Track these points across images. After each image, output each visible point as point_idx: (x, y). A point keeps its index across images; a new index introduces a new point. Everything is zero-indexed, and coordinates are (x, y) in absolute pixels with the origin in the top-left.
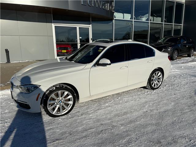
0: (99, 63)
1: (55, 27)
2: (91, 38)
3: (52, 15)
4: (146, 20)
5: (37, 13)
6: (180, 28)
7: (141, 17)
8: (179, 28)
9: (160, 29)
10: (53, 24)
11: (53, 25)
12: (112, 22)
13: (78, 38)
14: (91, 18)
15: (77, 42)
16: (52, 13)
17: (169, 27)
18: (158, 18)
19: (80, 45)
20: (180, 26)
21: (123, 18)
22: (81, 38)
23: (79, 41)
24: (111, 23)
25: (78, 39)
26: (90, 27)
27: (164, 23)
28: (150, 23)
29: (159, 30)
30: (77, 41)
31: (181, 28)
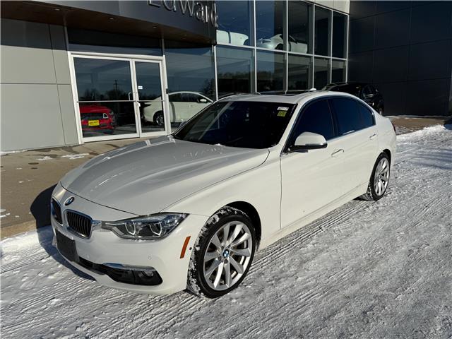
0: (295, 144)
1: (75, 59)
2: (167, 87)
3: (66, 28)
4: (276, 48)
5: (23, 22)
6: (342, 67)
7: (264, 42)
8: (340, 66)
9: (307, 68)
10: (69, 53)
11: (70, 56)
12: (210, 51)
13: (135, 88)
14: (163, 40)
15: (132, 98)
16: (65, 24)
17: (324, 64)
18: (298, 44)
19: (139, 105)
20: (342, 63)
21: (230, 42)
22: (141, 88)
23: (136, 97)
24: (208, 54)
25: (133, 91)
26: (162, 61)
27: (314, 55)
28: (289, 54)
29: (303, 71)
30: (132, 95)
31: (345, 67)
